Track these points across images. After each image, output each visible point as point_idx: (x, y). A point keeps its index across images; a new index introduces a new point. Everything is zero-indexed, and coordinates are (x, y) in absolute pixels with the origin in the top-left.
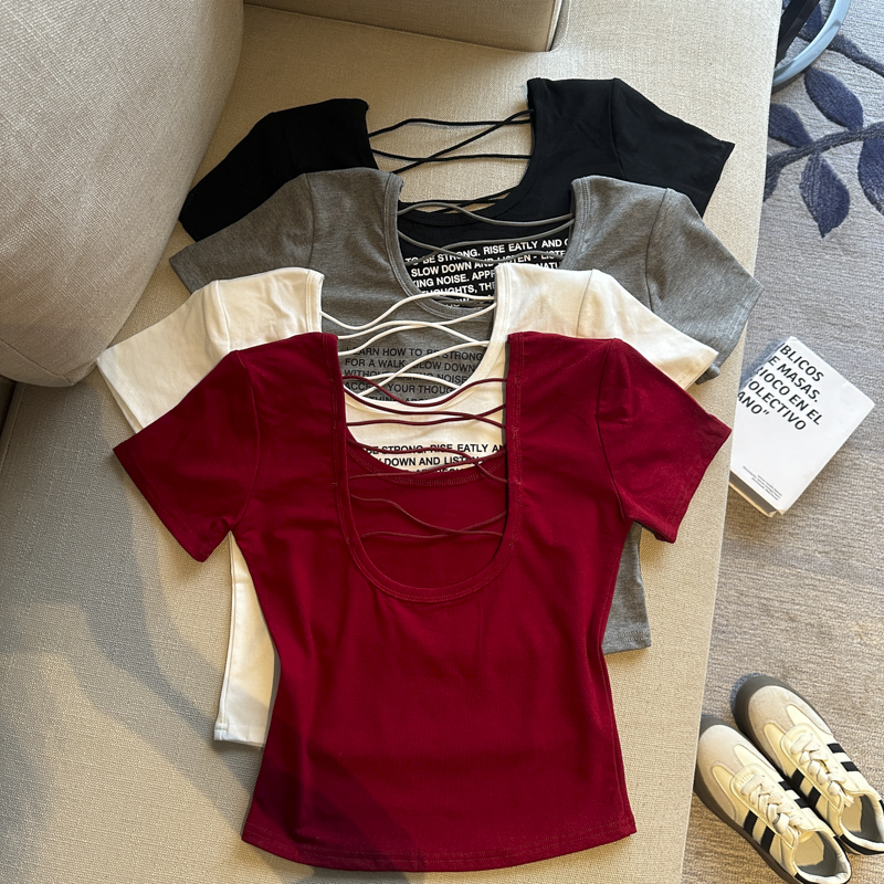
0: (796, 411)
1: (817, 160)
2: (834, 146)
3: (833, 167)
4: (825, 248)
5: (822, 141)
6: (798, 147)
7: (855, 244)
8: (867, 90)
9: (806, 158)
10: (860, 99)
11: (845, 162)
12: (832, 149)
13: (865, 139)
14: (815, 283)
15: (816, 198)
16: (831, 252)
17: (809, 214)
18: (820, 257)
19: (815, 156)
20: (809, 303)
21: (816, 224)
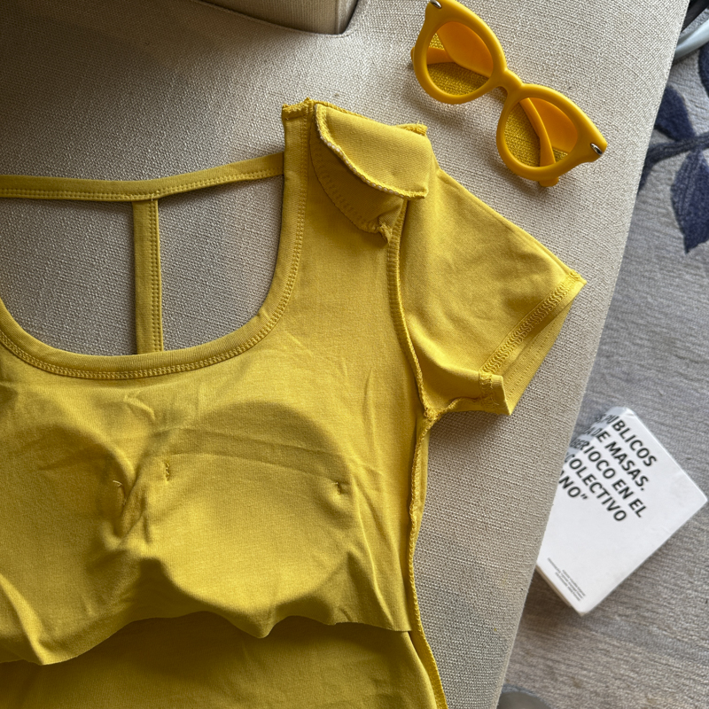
0: (618, 498)
1: (697, 159)
4: (687, 265)
6: (677, 140)
9: (683, 156)
14: (668, 306)
15: (687, 205)
16: (692, 272)
17: (676, 223)
18: (679, 277)
19: (695, 154)
20: (657, 330)
21: (682, 236)
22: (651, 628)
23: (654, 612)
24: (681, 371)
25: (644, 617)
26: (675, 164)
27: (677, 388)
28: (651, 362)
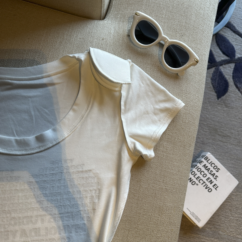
0: (209, 184)
1: (218, 69)
2: (225, 64)
3: (224, 73)
4: (218, 104)
5: (220, 62)
6: (211, 63)
7: (229, 104)
8: (237, 44)
9: (214, 68)
10: (235, 47)
11: (228, 71)
12: (224, 66)
13: (236, 63)
14: (214, 118)
15: (216, 84)
16: (220, 106)
17: (214, 90)
18: (216, 108)
19: (217, 68)
20: (211, 126)
21: (216, 94)
22: (219, 232)
23: (220, 226)
24: (220, 139)
25: (217, 228)
26: (211, 71)
27: (219, 145)
28: (210, 137)
